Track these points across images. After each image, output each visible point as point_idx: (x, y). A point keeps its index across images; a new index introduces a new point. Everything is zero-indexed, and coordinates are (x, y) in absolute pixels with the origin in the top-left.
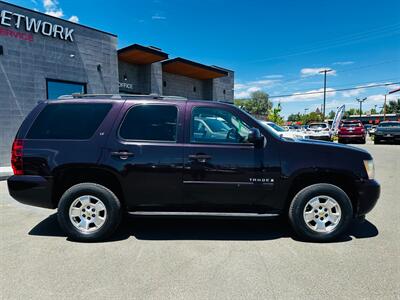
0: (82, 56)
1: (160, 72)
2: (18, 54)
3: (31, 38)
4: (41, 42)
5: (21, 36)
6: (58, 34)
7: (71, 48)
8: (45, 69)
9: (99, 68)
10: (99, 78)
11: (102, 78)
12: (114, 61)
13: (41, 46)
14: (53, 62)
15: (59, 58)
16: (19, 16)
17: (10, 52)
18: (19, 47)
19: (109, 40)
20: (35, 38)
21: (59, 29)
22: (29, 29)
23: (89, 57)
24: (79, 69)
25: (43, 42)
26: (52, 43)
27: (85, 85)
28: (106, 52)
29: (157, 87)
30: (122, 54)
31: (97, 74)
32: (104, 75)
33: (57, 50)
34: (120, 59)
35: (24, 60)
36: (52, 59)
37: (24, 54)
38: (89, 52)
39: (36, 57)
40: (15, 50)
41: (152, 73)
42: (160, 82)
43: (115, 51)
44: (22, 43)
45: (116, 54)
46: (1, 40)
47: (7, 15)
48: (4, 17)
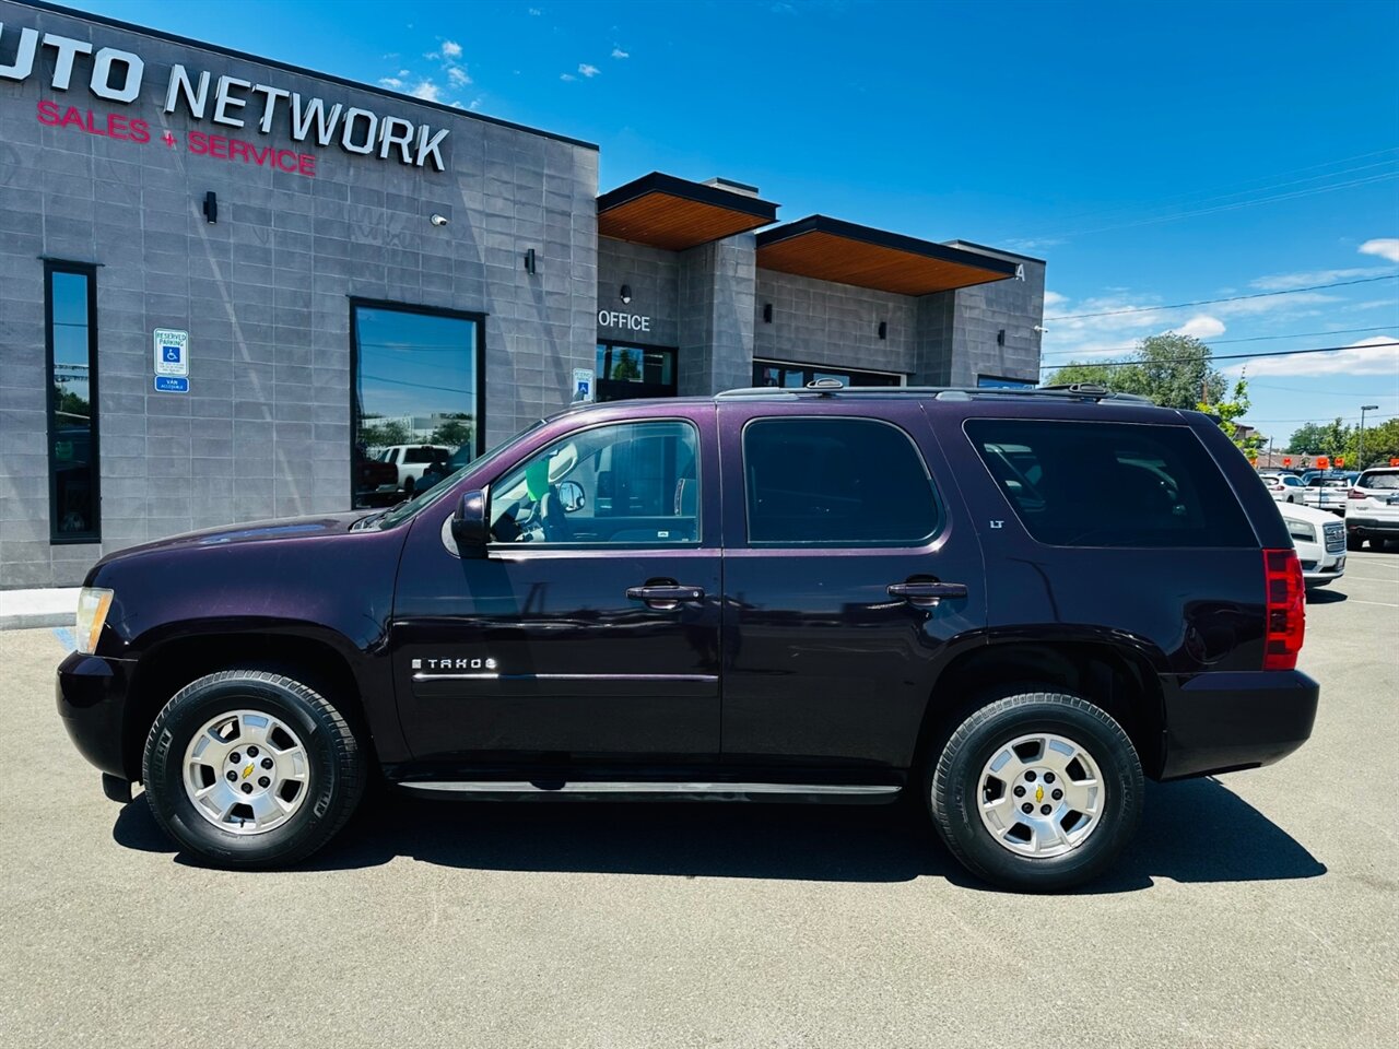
0: (475, 222)
1: (748, 271)
2: (263, 217)
3: (305, 167)
4: (339, 178)
5: (277, 159)
6: (396, 147)
7: (439, 195)
8: (349, 269)
9: (530, 260)
10: (529, 298)
11: (538, 297)
12: (584, 236)
13: (340, 191)
14: (378, 242)
15: (396, 228)
16: (273, 93)
17: (239, 212)
18: (269, 195)
19: (571, 164)
20: (322, 162)
21: (399, 130)
22: (300, 134)
23: (497, 225)
24: (461, 265)
25: (347, 176)
26: (373, 179)
27: (479, 318)
28: (561, 205)
29: (735, 325)
30: (615, 213)
31: (524, 281)
32: (546, 287)
33: (392, 200)
34: (605, 228)
35: (283, 239)
36: (373, 233)
37: (282, 218)
38: (498, 205)
39: (321, 226)
40: (256, 203)
41: (718, 273)
42: (746, 306)
43: (588, 201)
44: (279, 181)
45: (593, 213)
46: (214, 173)
47: (234, 90)
48: (223, 99)
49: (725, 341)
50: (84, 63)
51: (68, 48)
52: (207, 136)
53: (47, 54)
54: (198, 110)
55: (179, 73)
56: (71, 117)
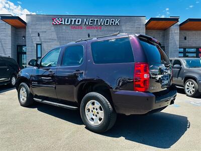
3: (100, 28)
5: (97, 28)
6: (112, 23)
7: (119, 29)
13: (105, 31)
16: (96, 20)
17: (92, 36)
18: (96, 33)
19: (140, 20)
20: (102, 27)
21: (113, 21)
22: (99, 24)
25: (106, 28)
26: (110, 28)
28: (139, 26)
29: (175, 41)
30: (148, 26)
33: (112, 31)
38: (128, 28)
40: (94, 34)
41: (170, 32)
42: (177, 38)
43: (143, 25)
44: (97, 31)
45: (144, 26)
46: (89, 31)
47: (91, 20)
48: (90, 22)
49: (172, 44)
50: (75, 21)
51: (73, 20)
52: (89, 27)
53: (71, 21)
54: (87, 24)
55: (85, 20)
56: (74, 27)
